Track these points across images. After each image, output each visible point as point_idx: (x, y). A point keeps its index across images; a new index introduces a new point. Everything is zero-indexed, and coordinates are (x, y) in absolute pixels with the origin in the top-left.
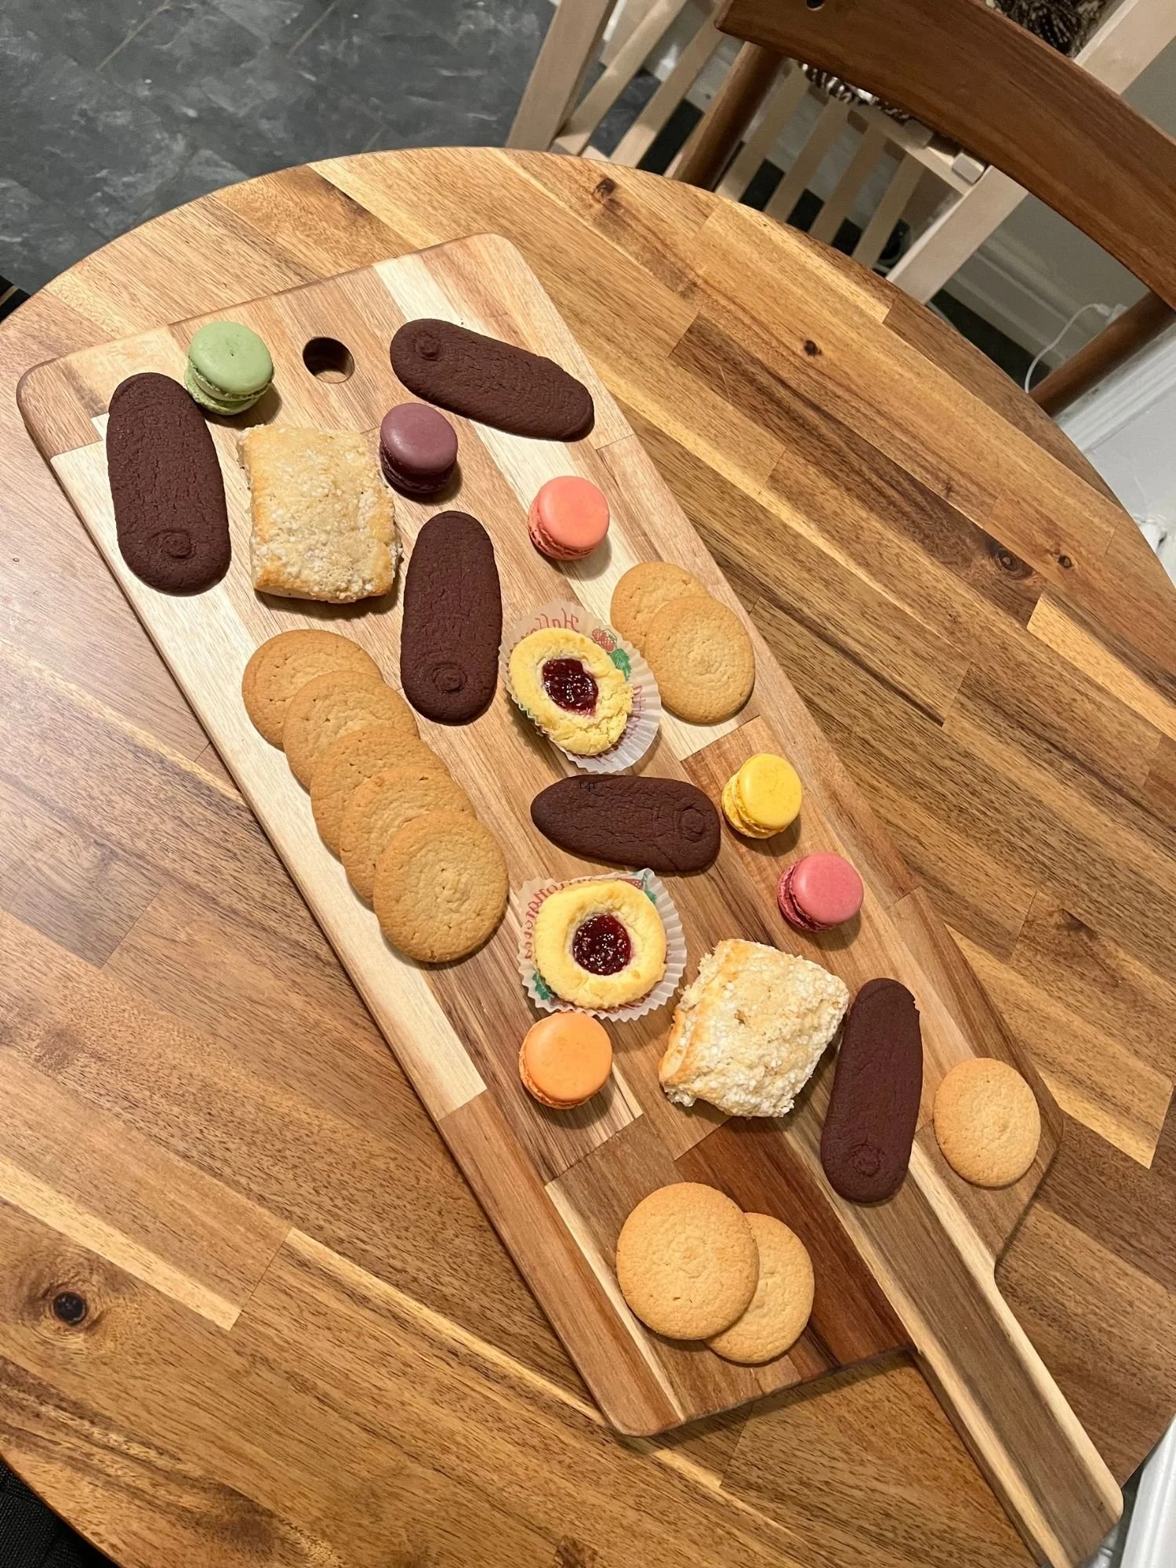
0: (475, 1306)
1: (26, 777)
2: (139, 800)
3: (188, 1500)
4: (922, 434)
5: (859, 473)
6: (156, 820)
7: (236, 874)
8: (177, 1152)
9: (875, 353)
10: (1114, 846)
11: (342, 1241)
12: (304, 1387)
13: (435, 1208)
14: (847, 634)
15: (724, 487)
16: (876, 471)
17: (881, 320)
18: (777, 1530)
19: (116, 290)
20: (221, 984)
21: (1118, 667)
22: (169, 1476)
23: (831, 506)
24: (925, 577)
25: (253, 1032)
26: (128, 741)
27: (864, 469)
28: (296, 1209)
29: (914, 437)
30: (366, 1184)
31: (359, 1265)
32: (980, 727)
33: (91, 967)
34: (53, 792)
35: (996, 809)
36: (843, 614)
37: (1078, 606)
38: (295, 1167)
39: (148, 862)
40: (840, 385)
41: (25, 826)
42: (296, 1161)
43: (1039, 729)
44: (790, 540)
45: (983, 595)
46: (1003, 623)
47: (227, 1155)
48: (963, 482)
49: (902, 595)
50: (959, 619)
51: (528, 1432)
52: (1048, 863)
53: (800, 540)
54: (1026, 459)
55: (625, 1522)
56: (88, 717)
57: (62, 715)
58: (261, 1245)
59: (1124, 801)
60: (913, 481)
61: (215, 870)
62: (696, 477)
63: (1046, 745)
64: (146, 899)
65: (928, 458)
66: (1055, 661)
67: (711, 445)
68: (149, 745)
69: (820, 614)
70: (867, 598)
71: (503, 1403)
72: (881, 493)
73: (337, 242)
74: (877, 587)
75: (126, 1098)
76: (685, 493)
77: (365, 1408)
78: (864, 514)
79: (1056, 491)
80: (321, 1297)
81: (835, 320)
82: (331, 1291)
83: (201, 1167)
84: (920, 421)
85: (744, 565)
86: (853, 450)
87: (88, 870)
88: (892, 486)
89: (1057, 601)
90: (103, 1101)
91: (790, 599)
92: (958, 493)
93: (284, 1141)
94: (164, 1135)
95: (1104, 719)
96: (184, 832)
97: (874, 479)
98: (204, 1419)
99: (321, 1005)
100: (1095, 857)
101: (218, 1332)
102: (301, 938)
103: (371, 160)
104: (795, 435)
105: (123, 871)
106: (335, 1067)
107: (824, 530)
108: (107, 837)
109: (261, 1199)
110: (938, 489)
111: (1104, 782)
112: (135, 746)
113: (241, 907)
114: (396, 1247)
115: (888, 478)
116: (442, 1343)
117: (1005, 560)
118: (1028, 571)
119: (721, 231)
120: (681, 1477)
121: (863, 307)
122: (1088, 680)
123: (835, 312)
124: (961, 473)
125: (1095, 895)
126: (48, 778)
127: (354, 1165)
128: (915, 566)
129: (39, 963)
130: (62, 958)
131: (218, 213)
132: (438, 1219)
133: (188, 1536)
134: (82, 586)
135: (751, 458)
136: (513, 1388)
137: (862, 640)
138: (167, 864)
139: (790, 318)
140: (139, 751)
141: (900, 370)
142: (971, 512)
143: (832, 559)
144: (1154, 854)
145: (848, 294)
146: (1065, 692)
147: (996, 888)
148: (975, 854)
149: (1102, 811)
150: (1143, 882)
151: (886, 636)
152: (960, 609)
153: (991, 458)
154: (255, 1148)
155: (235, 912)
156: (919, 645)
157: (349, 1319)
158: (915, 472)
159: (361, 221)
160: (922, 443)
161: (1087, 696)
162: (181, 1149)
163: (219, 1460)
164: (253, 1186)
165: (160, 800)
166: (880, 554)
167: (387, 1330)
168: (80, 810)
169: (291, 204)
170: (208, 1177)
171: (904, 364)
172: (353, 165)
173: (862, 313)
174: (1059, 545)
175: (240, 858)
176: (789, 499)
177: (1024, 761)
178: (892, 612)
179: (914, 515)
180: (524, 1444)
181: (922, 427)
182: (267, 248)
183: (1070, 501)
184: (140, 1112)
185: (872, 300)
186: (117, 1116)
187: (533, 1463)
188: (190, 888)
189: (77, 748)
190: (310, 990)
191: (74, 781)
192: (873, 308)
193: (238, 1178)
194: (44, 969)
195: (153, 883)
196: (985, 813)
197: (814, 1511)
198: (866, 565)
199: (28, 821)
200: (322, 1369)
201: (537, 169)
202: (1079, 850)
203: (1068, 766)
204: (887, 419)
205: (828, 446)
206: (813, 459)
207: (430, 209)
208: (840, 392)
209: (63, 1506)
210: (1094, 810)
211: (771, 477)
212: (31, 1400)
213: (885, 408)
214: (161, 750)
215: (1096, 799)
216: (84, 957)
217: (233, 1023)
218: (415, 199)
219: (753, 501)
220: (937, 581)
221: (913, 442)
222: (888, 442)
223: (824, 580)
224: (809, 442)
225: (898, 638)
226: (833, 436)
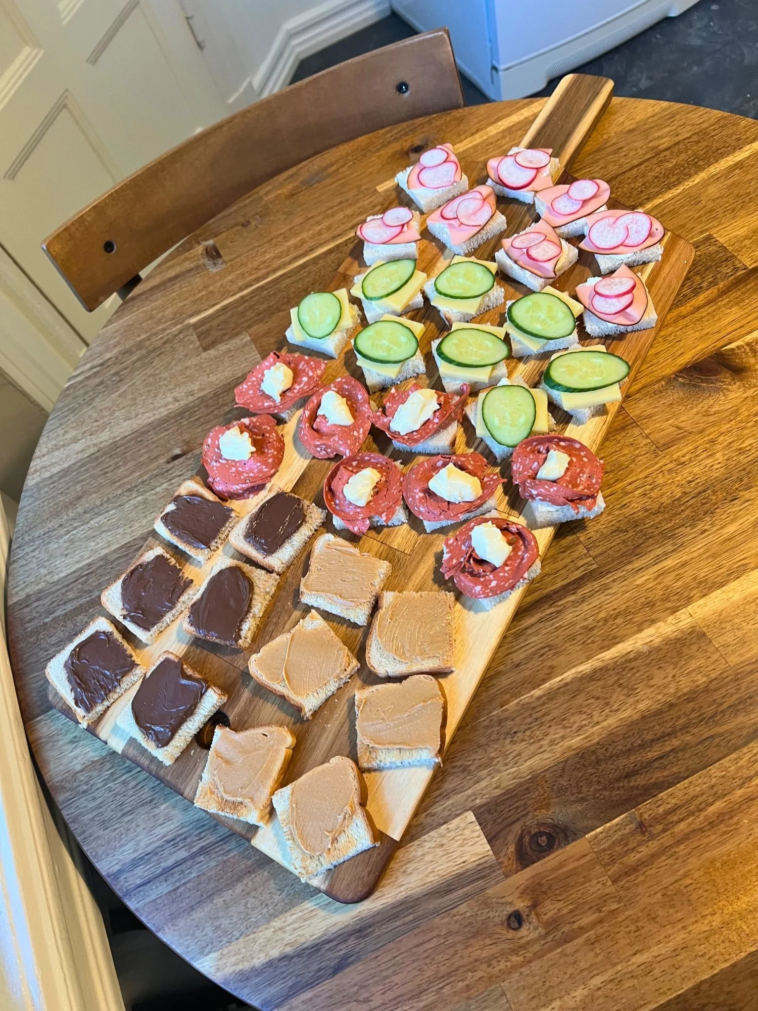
3: (334, 167)
4: (712, 838)
5: (685, 728)
12: (341, 203)
14: (540, 621)
15: (707, 586)
16: (684, 748)
18: (158, 337)
22: (346, 164)
23: (659, 677)
24: (561, 732)
27: (688, 738)
29: (712, 824)
36: (557, 629)
37: (467, 897)
44: (639, 618)
45: (520, 785)
46: (487, 786)
48: (644, 851)
49: (551, 695)
50: (508, 740)
51: (267, 265)
53: (635, 629)
54: (648, 969)
55: (211, 286)
56: (660, 193)
57: (665, 185)
60: (662, 786)
62: (720, 567)
65: (682, 826)
67: (750, 595)
69: (565, 608)
70: (562, 659)
71: (282, 260)
74: (569, 675)
76: (708, 550)
77: (317, 219)
78: (642, 706)
79: (597, 981)
84: (730, 846)
85: (629, 567)
86: (713, 737)
88: (662, 757)
89: (480, 873)
91: (586, 590)
92: (632, 833)
97: (676, 743)
98: (355, 175)
101: (378, 184)
104: (743, 684)
107: (639, 655)
110: (646, 810)
115: (672, 755)
116: (318, 247)
117: (544, 838)
118: (524, 859)
120: (206, 310)
128: (575, 726)
133: (325, 165)
135: (729, 626)
137: (529, 631)
142: (608, 833)
143: (608, 648)
151: (522, 656)
152: (517, 748)
153: (661, 913)
158: (671, 796)
160: (702, 830)
163: (340, 176)
166: (598, 698)
176: (679, 639)
178: (541, 676)
179: (622, 762)
181: (721, 843)
183: (580, 993)
187: (256, 264)
197: (149, 353)
198: (592, 677)
200: (342, 210)
204: (741, 804)
205: (721, 712)
206: (713, 686)
209: (360, 139)
211: (704, 634)
212: (398, 136)
219: (685, 606)
220: (552, 743)
221: (705, 820)
222: (713, 787)
223: (592, 629)
224: (732, 695)
225: (517, 666)
226: (731, 726)
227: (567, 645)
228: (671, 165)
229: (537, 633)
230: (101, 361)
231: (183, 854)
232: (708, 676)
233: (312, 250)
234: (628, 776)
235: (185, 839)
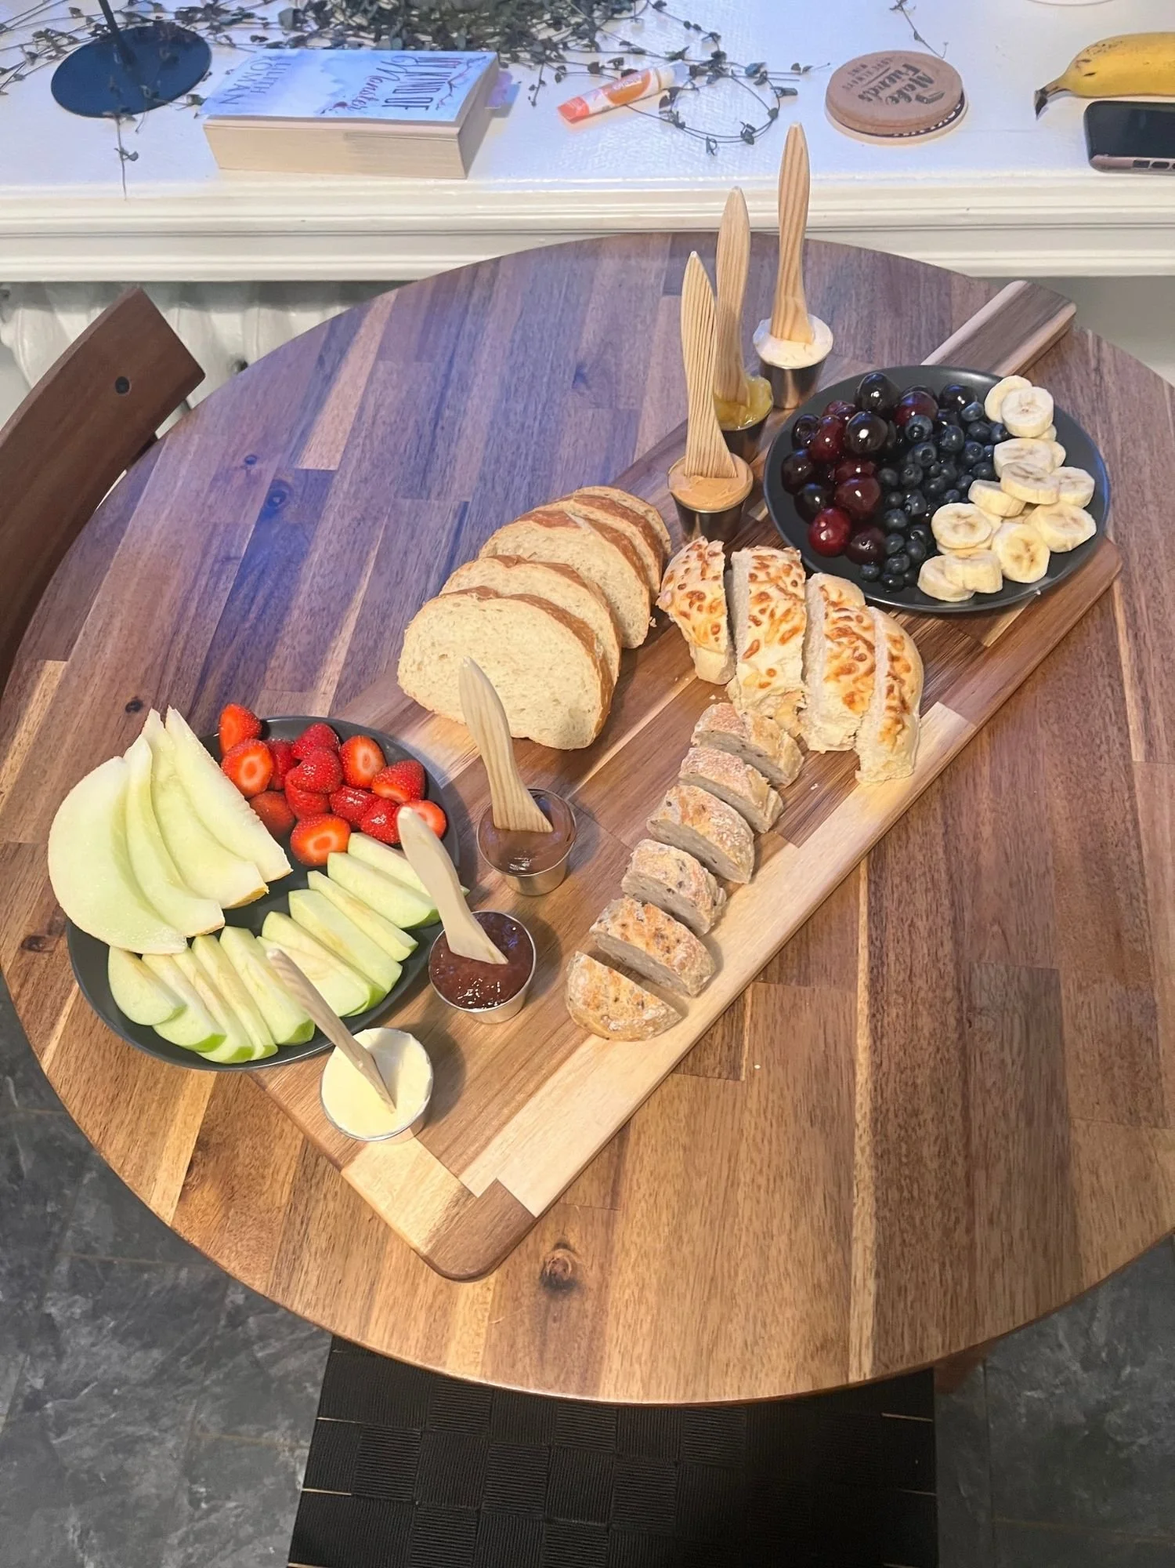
0: (1100, 636)
1: (955, 1105)
2: (916, 1015)
4: (180, 595)
5: (254, 628)
6: (922, 994)
7: (924, 918)
8: (1141, 853)
9: (108, 654)
10: (498, 369)
11: (1120, 729)
13: (1059, 684)
14: (425, 590)
16: (244, 618)
17: (63, 665)
18: (1102, 432)
19: (439, 1313)
20: (1011, 885)
21: (332, 403)
23: (304, 638)
24: (331, 551)
25: (1029, 848)
26: (874, 1049)
27: (247, 625)
28: (1121, 763)
29: (187, 600)
30: (1075, 730)
31: (1126, 712)
32: (452, 476)
33: (1062, 978)
34: (954, 1079)
35: (518, 448)
36: (407, 596)
37: (289, 441)
38: (1095, 777)
39: (959, 981)
40: (163, 672)
41: (994, 1083)
42: (1092, 779)
43: (427, 439)
44: (360, 657)
45: (323, 507)
46: (342, 487)
47: (1119, 822)
48: (213, 551)
49: (361, 563)
50: (359, 516)
51: (1149, 579)
52: (540, 407)
54: (157, 513)
55: (1158, 509)
56: (875, 1090)
57: (888, 1110)
58: (1157, 773)
59: (454, 372)
60: (237, 587)
61: (931, 932)
63: (438, 430)
64: (987, 968)
65: (204, 583)
66: (356, 443)
68: (867, 1031)
70: (381, 585)
71: (1143, 599)
72: (266, 604)
73: (254, 1148)
74: (365, 583)
75: (1131, 903)
78: (296, 613)
79: (180, 484)
80: (1161, 725)
81: (87, 699)
82: (1154, 721)
83: (1138, 835)
84: (166, 601)
86: (231, 641)
87: (995, 1020)
88: (253, 600)
89: (296, 455)
90: (1144, 917)
92: (228, 551)
93: (1085, 792)
94: (1136, 868)
95: (388, 401)
96: (917, 970)
97: (252, 616)
99: (978, 814)
100: (514, 380)
102: (940, 851)
103: (128, 1167)
104: (243, 689)
105: (977, 993)
106: (1013, 785)
107: (333, 635)
108: (959, 1021)
109: (1131, 788)
110: (233, 569)
111: (445, 387)
112: (875, 1042)
113: (946, 902)
114: (1100, 696)
115: (247, 607)
116: (1135, 645)
117: (277, 501)
118: (279, 483)
119: (31, 827)
121: (56, 683)
122: (359, 417)
123: (78, 702)
124: (205, 554)
125: (548, 371)
126: (945, 1091)
127: (1069, 743)
128: (325, 561)
129: (1084, 1013)
130: (1068, 999)
131: (285, 1275)
132: (1064, 679)
134: (766, 1163)
136: (1131, 596)
137: (424, 577)
138: (950, 967)
139: (108, 734)
140: (877, 1035)
141: (115, 633)
142: (242, 538)
143: (358, 622)
144: (488, 343)
145: (49, 699)
146: (380, 431)
147: (584, 432)
148: (565, 452)
149: (473, 383)
150: (515, 346)
151: (409, 560)
152: (347, 520)
153: (174, 538)
154: (1104, 808)
155: (953, 904)
156: (402, 539)
157: (1161, 703)
158: (226, 589)
159: (214, 1140)
160: (191, 591)
161: (375, 417)
162: (1136, 852)
164: (1126, 796)
165: (905, 999)
166: (330, 589)
167: (1151, 678)
168: (954, 1054)
169: (230, 1214)
170: (1142, 826)
171: (105, 631)
172: (145, 1182)
173: (64, 683)
174: (236, 468)
175: (909, 922)
176: (316, 670)
177: (463, 443)
179: (273, 576)
180: (1156, 577)
181: (172, 597)
182: (301, 1208)
183: (183, 472)
184: (1134, 890)
185: (44, 677)
186: (1145, 902)
188: (957, 943)
189: (906, 1084)
190: (973, 827)
191: (934, 1069)
192: (54, 674)
193: (1128, 808)
194: (1086, 1007)
195: (971, 970)
196: (527, 455)
198: (348, 597)
199: (989, 1084)
201: (46, 1014)
202: (516, 390)
203: (447, 413)
204: (179, 625)
205: (239, 660)
206: (262, 666)
207: (160, 1086)
208: (172, 669)
210: (475, 389)
213: (169, 630)
214: (864, 1023)
215: (464, 388)
216: (1058, 986)
217: (1031, 864)
218: (154, 1105)
219: (336, 696)
220: (330, 542)
221: (193, 599)
222: (205, 617)
223: (383, 620)
224: (244, 675)
225: (405, 553)
226: (226, 658)
227: (388, 595)
228: (926, 1152)
229: (417, 581)
230: (1105, 370)
231: (475, 299)
232: (272, 670)
233: (1136, 636)
234: (263, 572)
235: (484, 304)
